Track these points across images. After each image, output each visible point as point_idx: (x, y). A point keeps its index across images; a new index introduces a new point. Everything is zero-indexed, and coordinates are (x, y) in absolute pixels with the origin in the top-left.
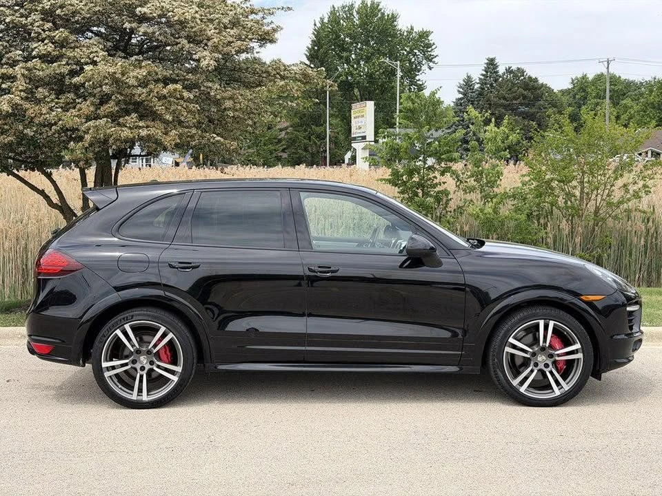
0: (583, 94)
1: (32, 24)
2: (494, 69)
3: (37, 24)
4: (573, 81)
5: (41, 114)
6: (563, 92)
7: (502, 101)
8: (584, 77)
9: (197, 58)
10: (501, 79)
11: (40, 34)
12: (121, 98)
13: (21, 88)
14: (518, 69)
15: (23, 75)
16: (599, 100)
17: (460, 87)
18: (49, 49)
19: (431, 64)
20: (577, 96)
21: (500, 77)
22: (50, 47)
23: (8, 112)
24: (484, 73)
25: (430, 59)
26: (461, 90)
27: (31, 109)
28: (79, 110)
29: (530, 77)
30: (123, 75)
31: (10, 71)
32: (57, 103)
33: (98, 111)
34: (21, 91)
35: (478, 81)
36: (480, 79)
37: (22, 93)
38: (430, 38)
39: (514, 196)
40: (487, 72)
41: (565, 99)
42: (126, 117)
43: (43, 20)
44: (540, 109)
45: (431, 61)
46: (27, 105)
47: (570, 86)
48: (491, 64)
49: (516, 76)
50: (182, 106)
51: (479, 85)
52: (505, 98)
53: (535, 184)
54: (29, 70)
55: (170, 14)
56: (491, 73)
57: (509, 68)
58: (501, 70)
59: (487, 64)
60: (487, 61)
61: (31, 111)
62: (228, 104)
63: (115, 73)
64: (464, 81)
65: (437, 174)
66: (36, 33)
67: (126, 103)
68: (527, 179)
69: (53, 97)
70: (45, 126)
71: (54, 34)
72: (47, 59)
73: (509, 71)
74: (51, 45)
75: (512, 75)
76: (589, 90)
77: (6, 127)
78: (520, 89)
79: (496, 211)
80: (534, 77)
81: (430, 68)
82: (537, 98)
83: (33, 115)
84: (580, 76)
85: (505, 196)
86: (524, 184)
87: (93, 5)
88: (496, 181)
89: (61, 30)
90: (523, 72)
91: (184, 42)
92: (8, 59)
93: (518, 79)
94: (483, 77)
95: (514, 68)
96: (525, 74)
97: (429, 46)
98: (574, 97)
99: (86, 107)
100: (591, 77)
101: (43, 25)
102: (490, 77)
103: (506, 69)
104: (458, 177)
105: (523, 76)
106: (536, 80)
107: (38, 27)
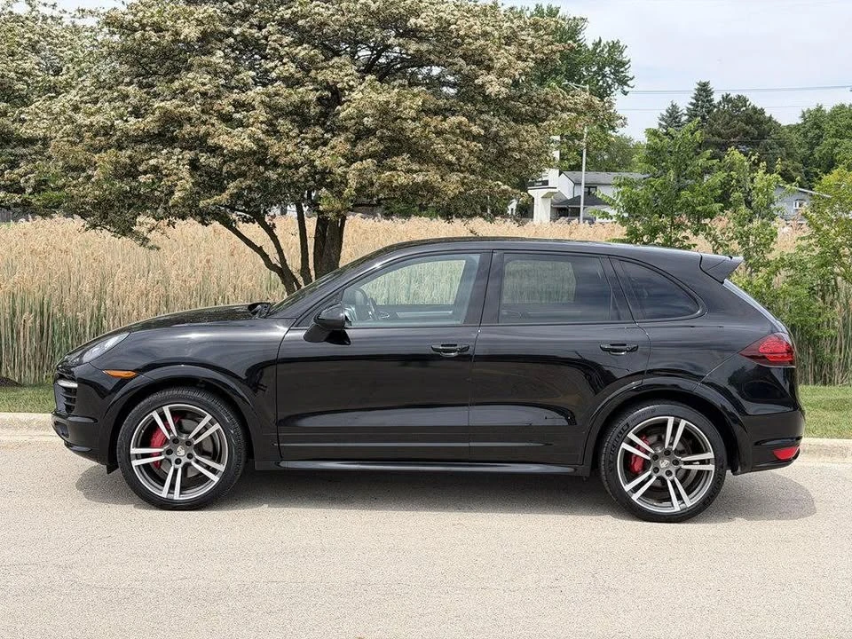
0: (817, 131)
1: (266, 38)
2: (707, 96)
3: (274, 38)
4: (804, 114)
5: (287, 153)
6: (791, 128)
7: (717, 138)
8: (819, 109)
9: (481, 83)
10: (716, 110)
11: (276, 50)
12: (388, 133)
13: (261, 119)
14: (739, 97)
15: (262, 102)
16: (838, 140)
17: (662, 119)
18: (292, 70)
19: (626, 88)
20: (809, 134)
21: (715, 107)
22: (291, 68)
23: (251, 149)
24: (694, 101)
25: (623, 82)
26: (664, 123)
27: (275, 147)
28: (332, 148)
29: (754, 109)
30: (398, 105)
31: (243, 97)
32: (303, 139)
33: (356, 150)
34: (262, 123)
35: (686, 112)
36: (688, 109)
37: (263, 126)
38: (624, 55)
39: (791, 265)
40: (697, 100)
41: (795, 137)
42: (395, 158)
43: (279, 31)
44: (767, 150)
45: (625, 84)
46: (271, 141)
47: (800, 121)
48: (704, 90)
49: (736, 107)
50: (461, 144)
51: (687, 117)
52: (720, 135)
53: (818, 250)
54: (269, 95)
55: (453, 27)
56: (703, 101)
57: (727, 96)
58: (717, 98)
59: (698, 90)
60: (697, 86)
61: (276, 148)
62: (513, 143)
63: (387, 103)
64: (667, 111)
65: (688, 233)
66: (271, 49)
67: (392, 140)
68: (804, 243)
69: (296, 131)
70: (290, 168)
71: (297, 51)
72: (291, 82)
73: (726, 99)
74: (292, 64)
75: (730, 105)
76: (826, 126)
77: (243, 168)
78: (740, 123)
79: (768, 282)
80: (759, 108)
81: (625, 93)
82: (762, 136)
83: (278, 154)
84: (813, 108)
85: (782, 263)
86: (801, 249)
87: (353, 15)
88: (769, 244)
89: (305, 45)
90: (745, 101)
91: (462, 62)
92: (238, 82)
93: (739, 111)
94: (691, 107)
95: (733, 95)
96: (748, 103)
97: (622, 64)
98: (806, 136)
99: (340, 143)
100: (828, 108)
101: (280, 39)
102: (702, 107)
103: (723, 98)
104: (715, 239)
105: (745, 106)
106: (762, 112)
107: (275, 41)
